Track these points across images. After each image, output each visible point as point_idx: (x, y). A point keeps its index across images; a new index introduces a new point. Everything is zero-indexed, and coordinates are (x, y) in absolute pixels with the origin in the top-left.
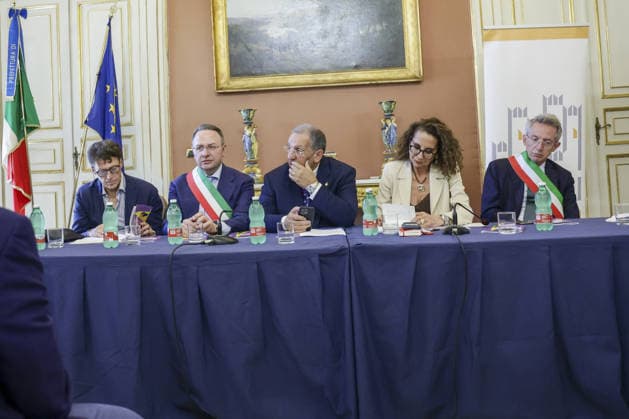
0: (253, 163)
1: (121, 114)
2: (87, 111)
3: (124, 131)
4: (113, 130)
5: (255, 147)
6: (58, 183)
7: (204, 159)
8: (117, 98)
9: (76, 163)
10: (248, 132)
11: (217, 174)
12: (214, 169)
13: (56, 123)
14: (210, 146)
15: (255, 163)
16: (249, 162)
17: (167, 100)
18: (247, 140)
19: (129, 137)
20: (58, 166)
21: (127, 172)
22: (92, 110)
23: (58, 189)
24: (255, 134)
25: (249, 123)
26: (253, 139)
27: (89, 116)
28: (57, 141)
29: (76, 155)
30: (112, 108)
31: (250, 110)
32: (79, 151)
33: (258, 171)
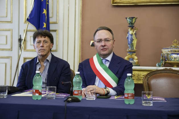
0: (132, 52)
1: (50, 15)
2: (29, 13)
3: (52, 27)
4: (45, 26)
5: (135, 42)
6: (8, 58)
7: (102, 48)
8: (48, 5)
9: (20, 45)
10: (131, 32)
11: (109, 58)
12: (108, 55)
13: (9, 19)
14: (106, 40)
15: (134, 52)
16: (130, 52)
17: (80, 8)
18: (130, 37)
19: (55, 31)
20: (8, 47)
21: (53, 53)
22: (32, 12)
23: (7, 61)
24: (135, 34)
25: (132, 26)
26: (134, 37)
27: (30, 15)
28: (9, 30)
29: (20, 40)
30: (45, 12)
31: (133, 18)
32: (23, 38)
33: (136, 57)
